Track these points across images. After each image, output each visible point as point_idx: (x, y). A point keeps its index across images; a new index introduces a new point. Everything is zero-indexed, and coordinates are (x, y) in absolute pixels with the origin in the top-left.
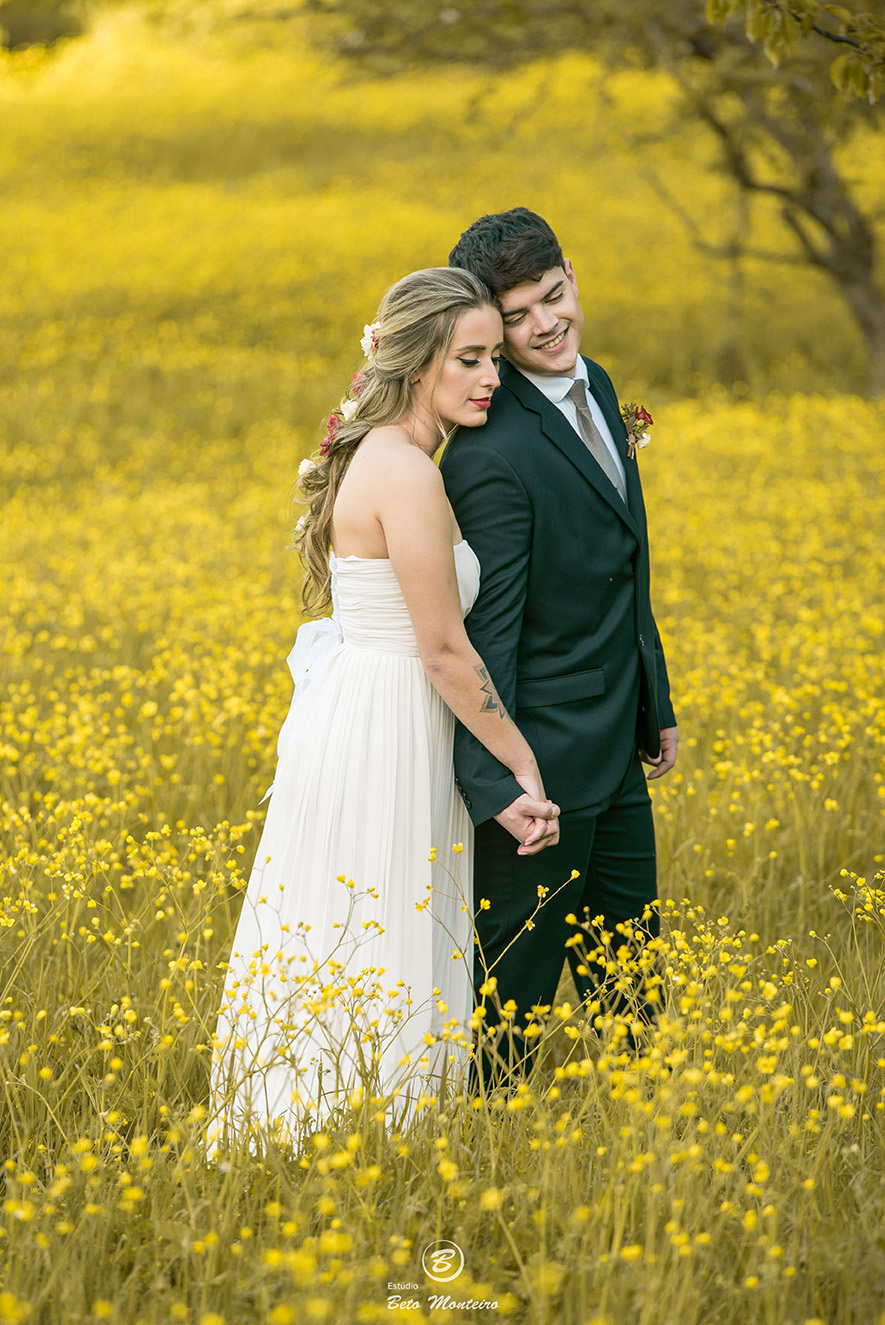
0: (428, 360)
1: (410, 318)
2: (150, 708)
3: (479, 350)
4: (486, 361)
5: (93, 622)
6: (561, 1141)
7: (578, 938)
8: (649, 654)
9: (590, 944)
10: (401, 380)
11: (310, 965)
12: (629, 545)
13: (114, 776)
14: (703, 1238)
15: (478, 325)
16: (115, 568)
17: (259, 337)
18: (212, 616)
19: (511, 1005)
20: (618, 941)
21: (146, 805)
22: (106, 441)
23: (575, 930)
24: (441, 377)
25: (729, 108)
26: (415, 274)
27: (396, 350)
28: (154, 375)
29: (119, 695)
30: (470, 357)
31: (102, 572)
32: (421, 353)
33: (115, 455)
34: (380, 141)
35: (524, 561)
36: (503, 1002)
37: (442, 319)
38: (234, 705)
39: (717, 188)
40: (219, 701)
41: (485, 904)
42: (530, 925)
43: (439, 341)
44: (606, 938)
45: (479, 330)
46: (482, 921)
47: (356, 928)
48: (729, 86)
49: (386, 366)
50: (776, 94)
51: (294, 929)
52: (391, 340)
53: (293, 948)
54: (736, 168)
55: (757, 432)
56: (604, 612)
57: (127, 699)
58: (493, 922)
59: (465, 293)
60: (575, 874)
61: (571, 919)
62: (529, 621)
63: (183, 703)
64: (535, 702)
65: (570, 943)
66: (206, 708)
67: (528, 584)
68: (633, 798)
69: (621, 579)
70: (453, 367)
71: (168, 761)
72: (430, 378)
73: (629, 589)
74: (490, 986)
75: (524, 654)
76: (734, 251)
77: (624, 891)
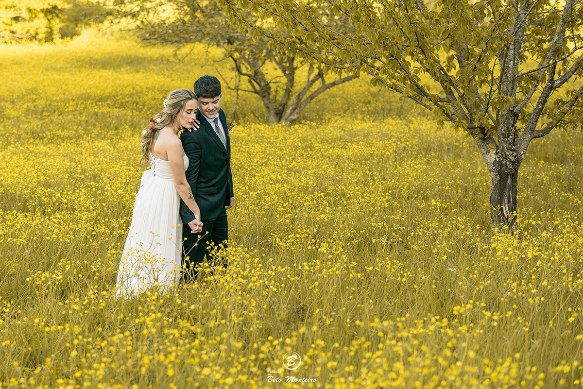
0: (179, 111)
1: (175, 101)
2: (99, 192)
3: (191, 110)
4: (193, 112)
5: (84, 171)
6: (206, 295)
7: (210, 247)
8: (229, 183)
9: (212, 249)
10: (172, 116)
11: (143, 253)
12: (225, 158)
13: (91, 208)
14: (241, 318)
15: (192, 104)
16: (89, 159)
17: (122, 106)
18: (112, 170)
19: (193, 263)
20: (219, 248)
21: (98, 214)
22: (85, 130)
23: (209, 245)
24: (182, 116)
25: (236, 55)
26: (177, 90)
27: (171, 108)
28: (96, 114)
29: (92, 189)
30: (189, 112)
31: (86, 160)
32: (177, 110)
33: (88, 132)
34: (151, 60)
35: (199, 161)
36: (191, 262)
37: (183, 102)
38: (120, 192)
39: (234, 74)
40: (116, 191)
41: (186, 239)
42: (196, 244)
43: (182, 107)
44: (216, 248)
45: (192, 105)
46: (185, 243)
47: (154, 244)
48: (236, 50)
49: (168, 112)
50: (247, 52)
51: (139, 243)
52: (170, 106)
53: (139, 248)
54: (238, 69)
55: (243, 131)
56: (218, 173)
57: (94, 189)
58: (188, 245)
59: (189, 96)
60: (207, 232)
61: (208, 243)
62: (200, 175)
63: (107, 191)
64: (200, 194)
65: (207, 248)
66: (113, 192)
67: (200, 166)
68: (223, 215)
69: (223, 165)
70: (185, 114)
71: (104, 204)
72: (179, 116)
73: (226, 167)
74: (188, 258)
75: (198, 182)
76: (237, 89)
77: (220, 237)
